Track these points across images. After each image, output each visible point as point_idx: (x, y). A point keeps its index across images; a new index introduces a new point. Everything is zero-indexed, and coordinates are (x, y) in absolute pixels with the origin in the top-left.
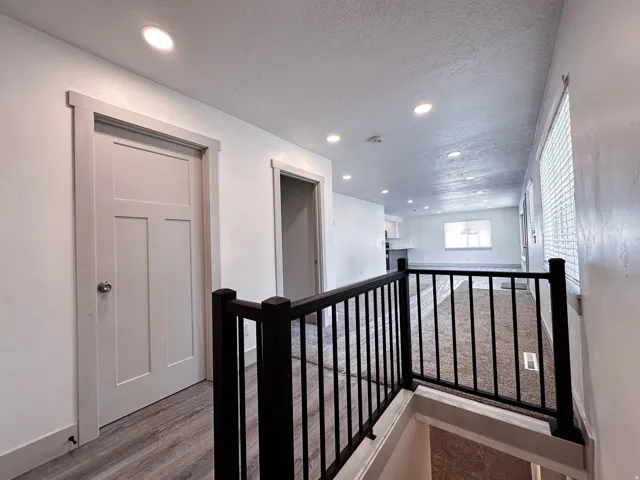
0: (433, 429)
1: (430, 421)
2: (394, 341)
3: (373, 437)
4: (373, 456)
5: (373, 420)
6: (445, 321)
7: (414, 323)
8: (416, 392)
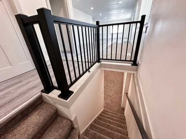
0: (104, 71)
1: (104, 69)
2: (95, 54)
3: (89, 72)
4: (89, 76)
5: (89, 68)
6: (109, 50)
7: (101, 50)
8: (101, 63)
